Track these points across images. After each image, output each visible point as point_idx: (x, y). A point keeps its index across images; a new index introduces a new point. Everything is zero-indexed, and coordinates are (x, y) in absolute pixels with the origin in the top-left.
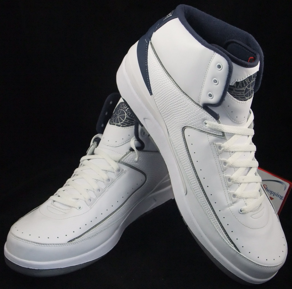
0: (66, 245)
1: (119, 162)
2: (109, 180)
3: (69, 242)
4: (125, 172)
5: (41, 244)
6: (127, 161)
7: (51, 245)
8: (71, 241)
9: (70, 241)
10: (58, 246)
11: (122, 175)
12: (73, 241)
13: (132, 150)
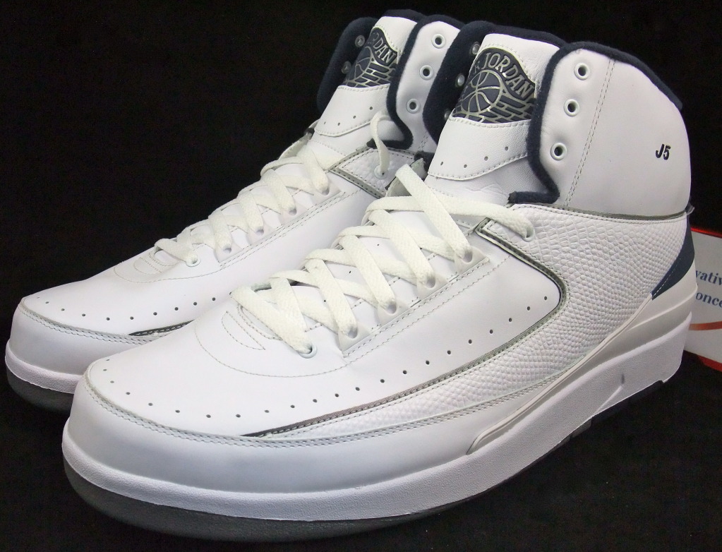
0: (124, 341)
1: (334, 170)
2: (294, 211)
3: (134, 334)
4: (342, 198)
5: (60, 326)
6: (352, 171)
7: (82, 333)
8: (141, 333)
9: (138, 333)
10: (101, 337)
11: (333, 202)
12: (146, 335)
13: (372, 144)
